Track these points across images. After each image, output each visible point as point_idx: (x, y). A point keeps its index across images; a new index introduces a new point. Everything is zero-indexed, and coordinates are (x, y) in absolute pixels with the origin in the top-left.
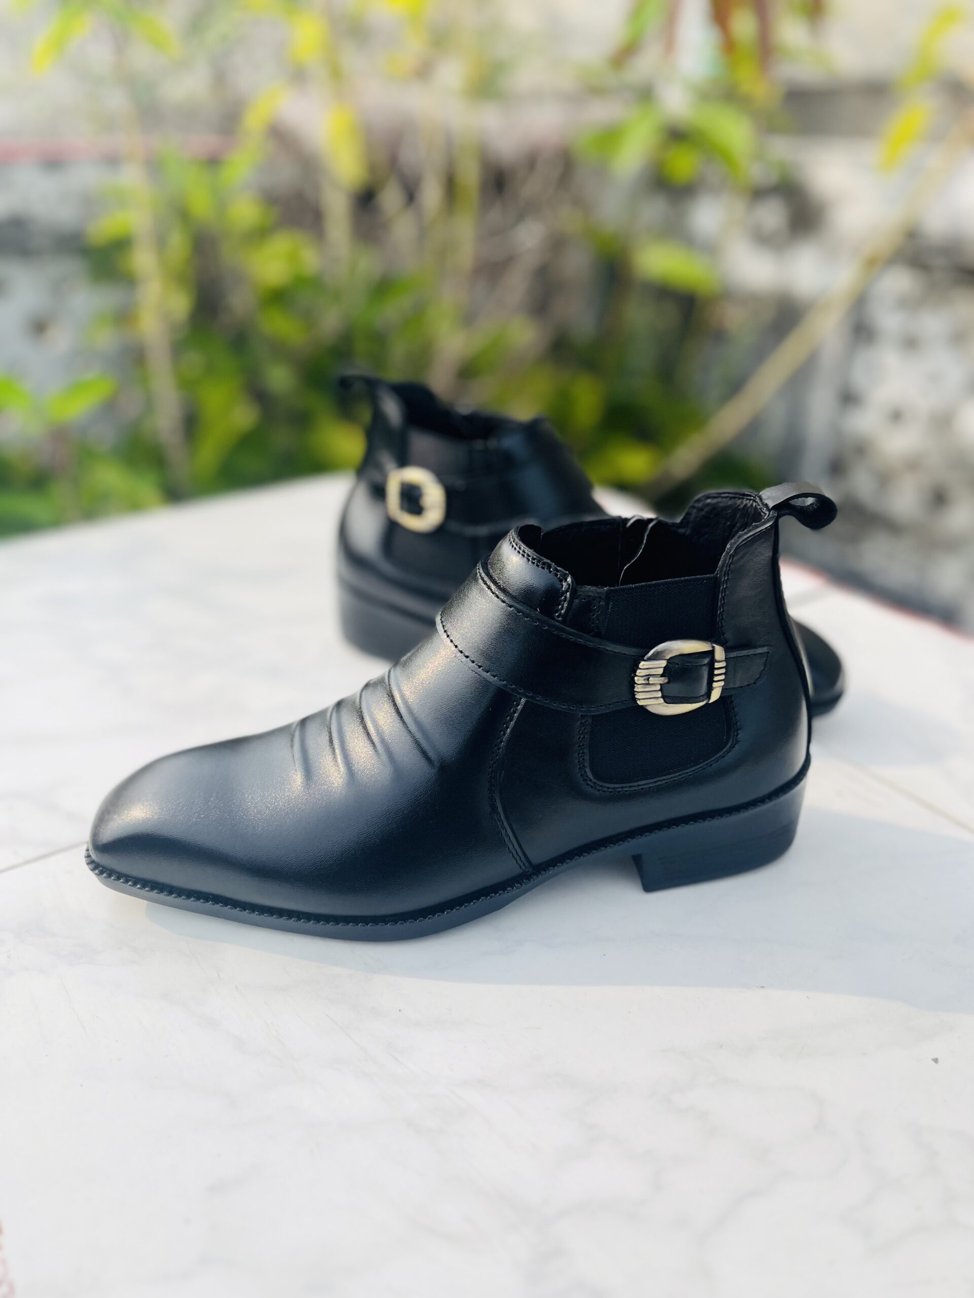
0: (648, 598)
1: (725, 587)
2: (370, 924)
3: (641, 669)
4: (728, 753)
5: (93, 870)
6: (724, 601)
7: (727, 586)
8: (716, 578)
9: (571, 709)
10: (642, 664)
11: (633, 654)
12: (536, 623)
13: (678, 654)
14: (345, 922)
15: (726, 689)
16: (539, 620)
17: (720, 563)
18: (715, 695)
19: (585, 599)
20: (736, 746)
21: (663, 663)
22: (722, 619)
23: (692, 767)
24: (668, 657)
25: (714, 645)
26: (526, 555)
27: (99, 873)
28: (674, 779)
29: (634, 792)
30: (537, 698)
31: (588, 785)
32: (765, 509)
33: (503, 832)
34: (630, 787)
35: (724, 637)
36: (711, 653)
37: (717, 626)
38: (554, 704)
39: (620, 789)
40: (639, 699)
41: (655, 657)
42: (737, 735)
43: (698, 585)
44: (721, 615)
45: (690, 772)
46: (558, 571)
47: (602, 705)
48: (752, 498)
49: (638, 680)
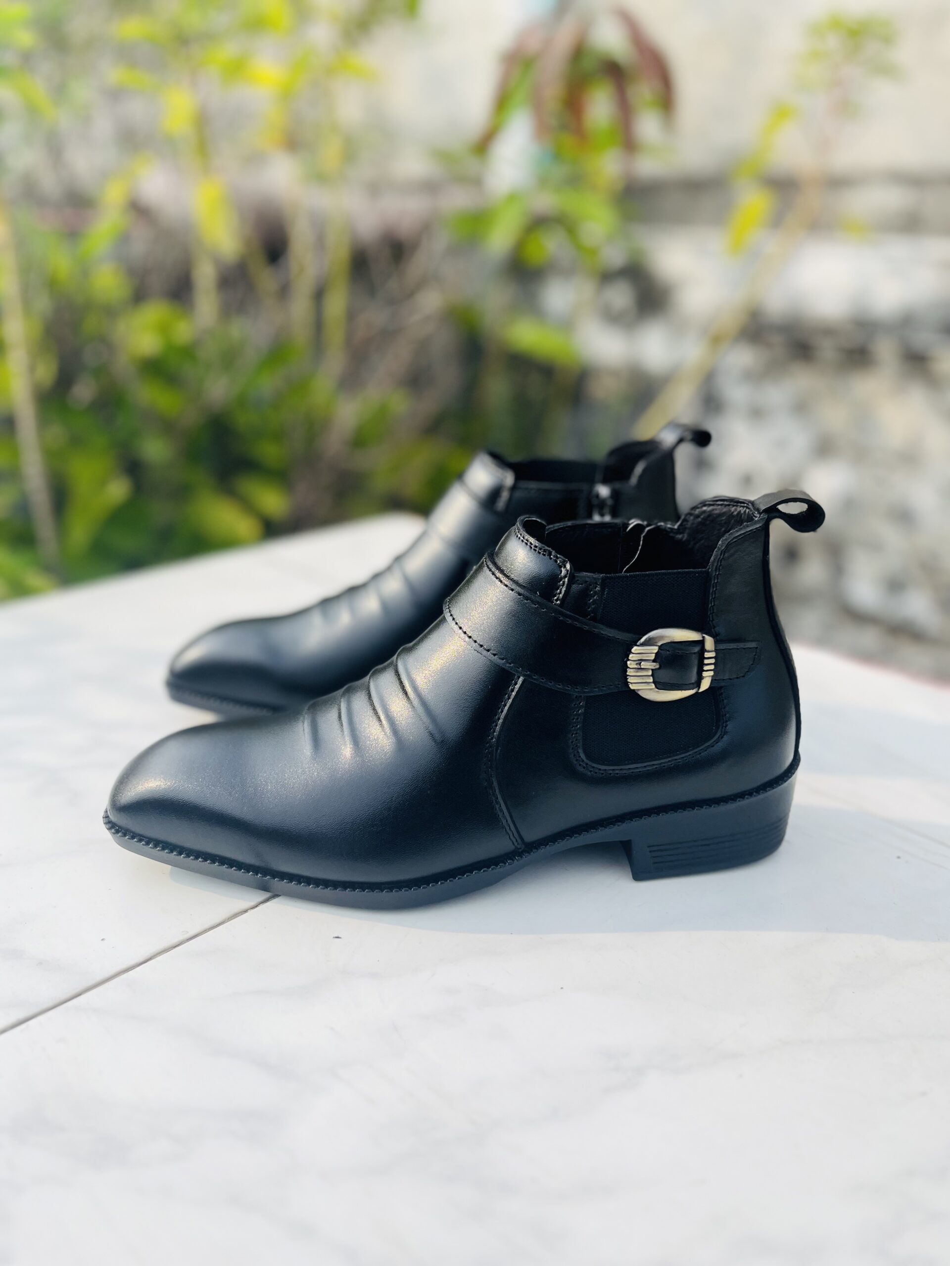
0: (642, 587)
1: (716, 581)
2: (367, 890)
3: (633, 653)
4: (717, 743)
5: (109, 829)
6: (715, 595)
7: (719, 581)
8: (707, 573)
9: (566, 689)
10: (635, 649)
11: (626, 639)
12: (536, 605)
13: (669, 641)
14: (342, 888)
15: (715, 680)
16: (538, 603)
17: (712, 558)
18: (705, 685)
19: (582, 584)
20: (725, 736)
21: (655, 649)
22: (713, 612)
23: (682, 753)
24: (660, 644)
25: (704, 635)
26: (529, 544)
27: (115, 832)
28: (664, 765)
29: (625, 775)
30: (534, 677)
31: (580, 765)
32: (756, 513)
33: (497, 806)
34: (621, 769)
35: (715, 631)
36: (702, 643)
37: (708, 620)
38: (550, 683)
39: (611, 772)
40: (632, 683)
41: (648, 643)
42: (726, 726)
43: (691, 578)
44: (712, 608)
45: (679, 759)
46: (557, 558)
47: (596, 687)
48: (745, 505)
49: (631, 664)
